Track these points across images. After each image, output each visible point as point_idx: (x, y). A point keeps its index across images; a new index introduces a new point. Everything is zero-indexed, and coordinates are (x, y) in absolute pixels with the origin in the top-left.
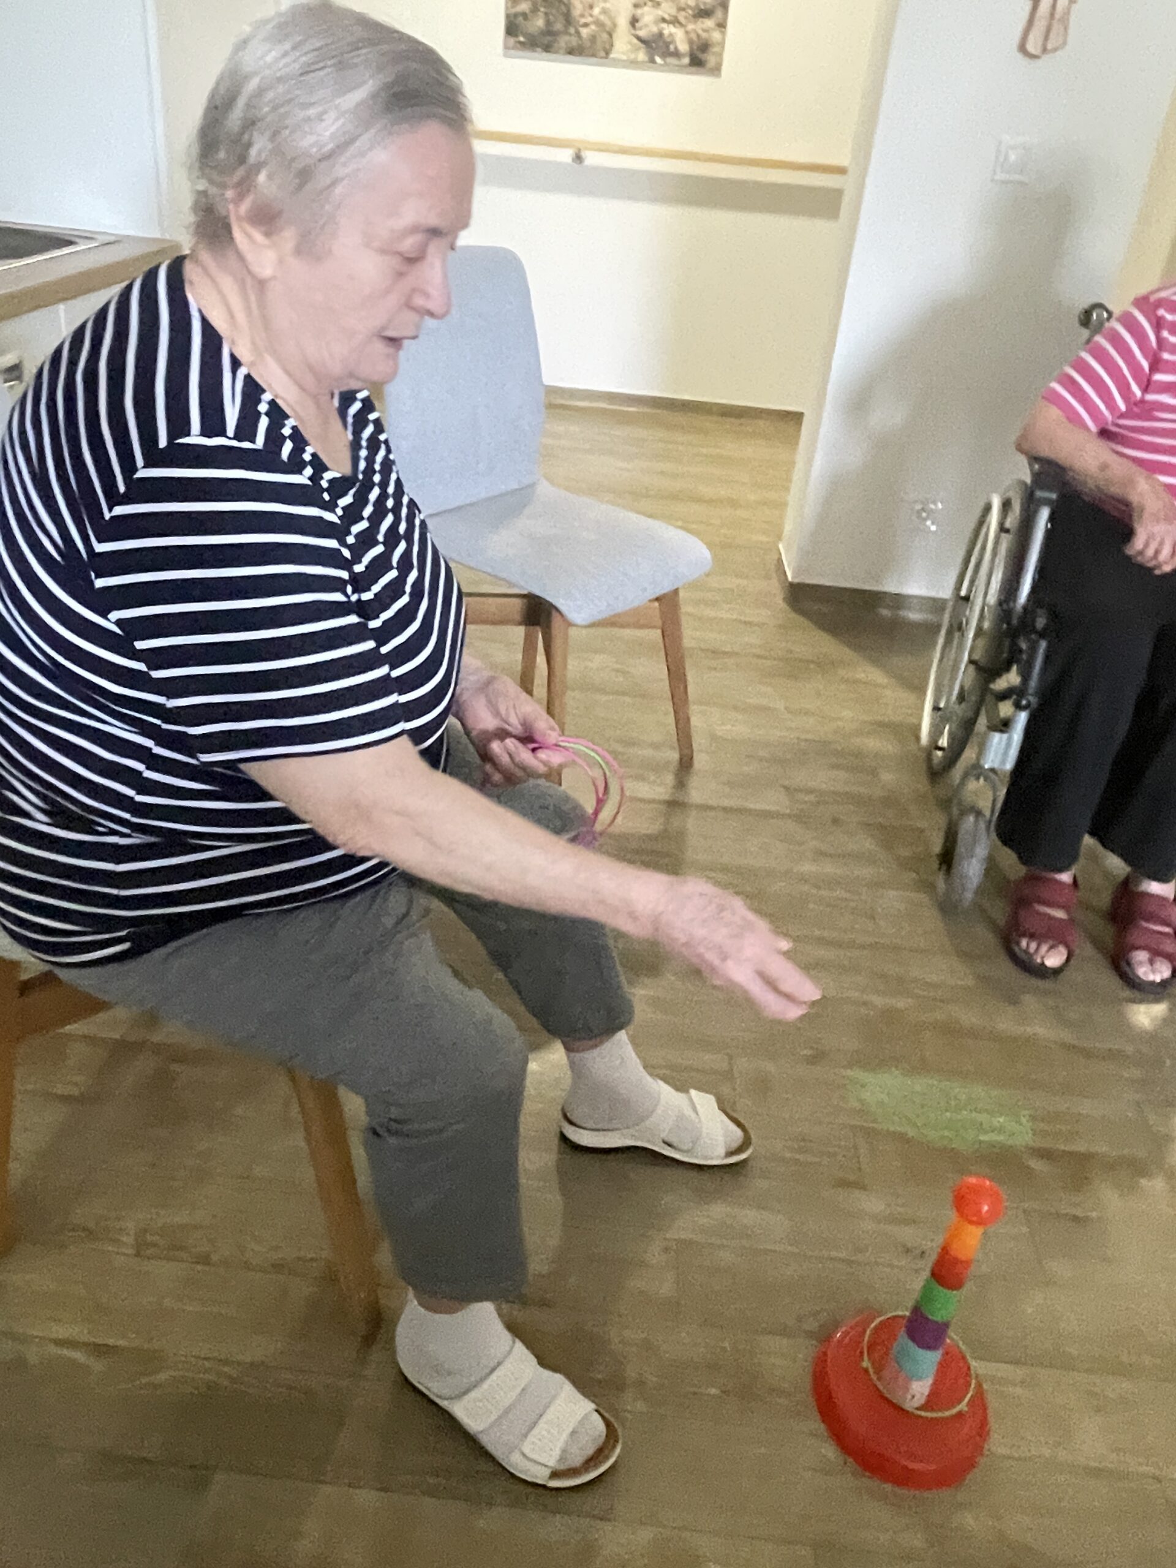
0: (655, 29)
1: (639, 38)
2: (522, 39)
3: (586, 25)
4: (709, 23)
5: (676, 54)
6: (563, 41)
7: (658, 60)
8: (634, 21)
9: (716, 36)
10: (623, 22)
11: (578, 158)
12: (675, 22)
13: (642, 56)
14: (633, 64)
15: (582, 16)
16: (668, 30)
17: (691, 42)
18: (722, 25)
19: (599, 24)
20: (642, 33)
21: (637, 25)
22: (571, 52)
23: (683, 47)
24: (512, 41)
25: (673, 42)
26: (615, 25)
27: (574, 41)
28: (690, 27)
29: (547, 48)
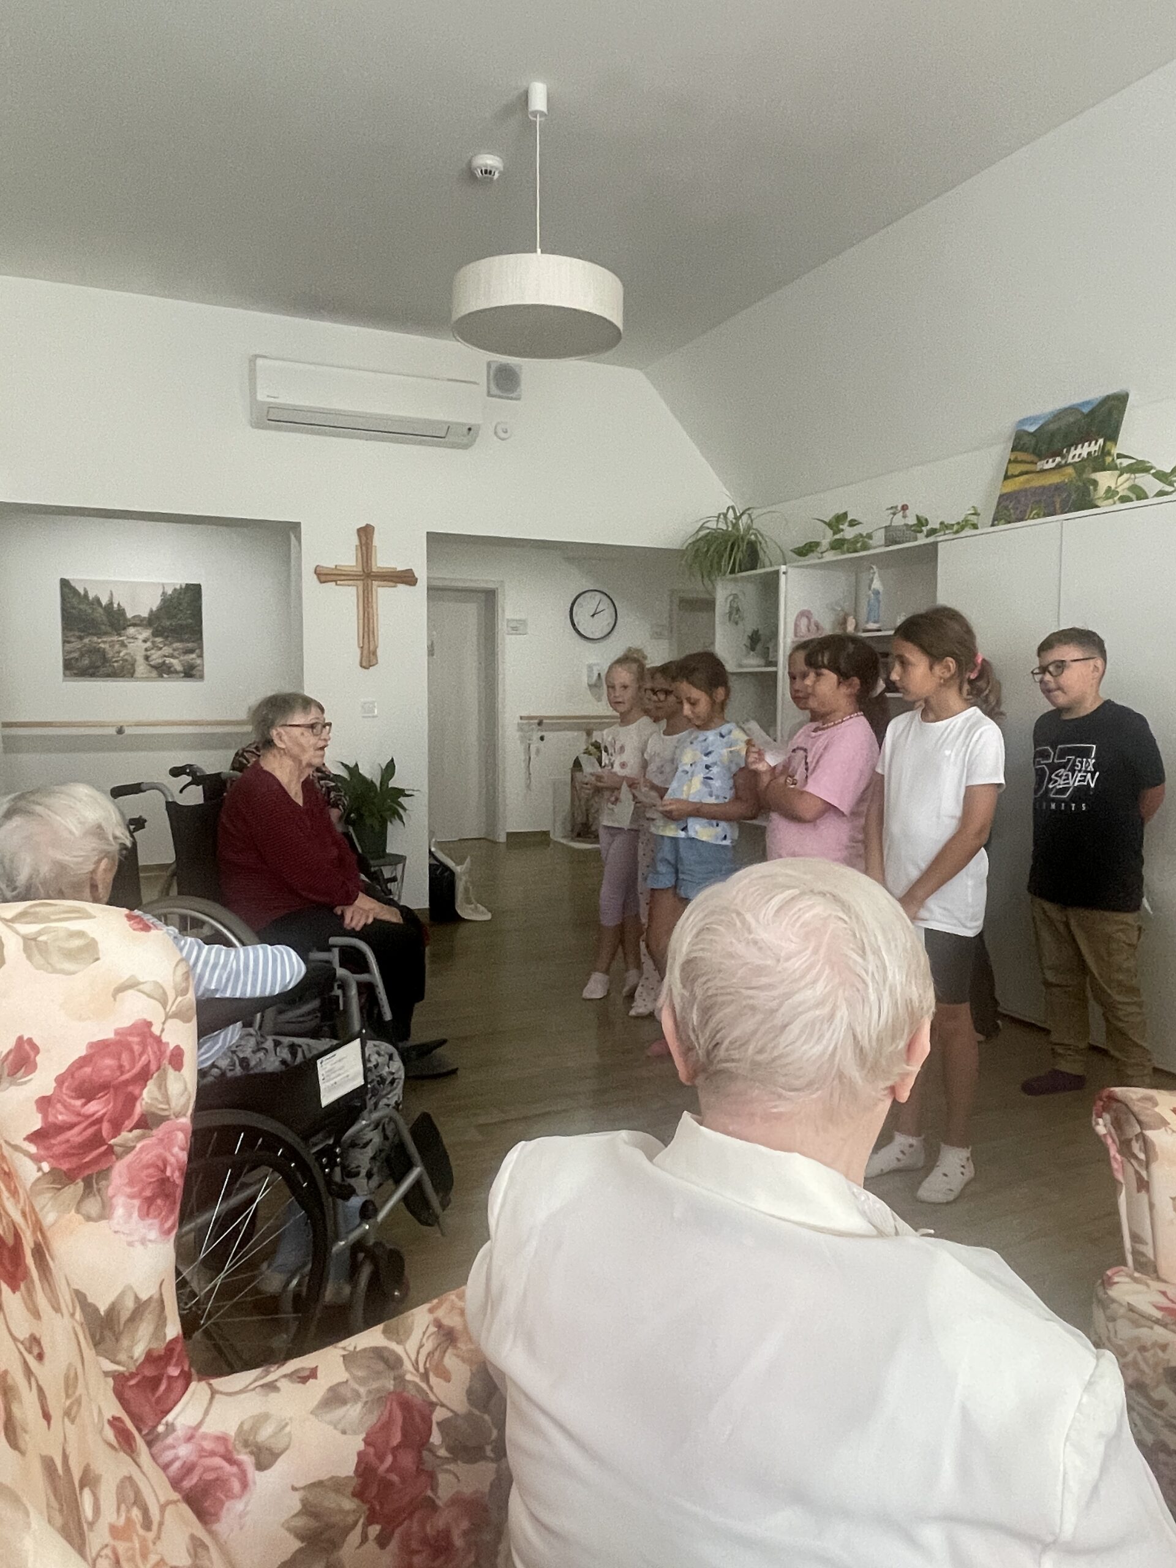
0: (160, 661)
1: (152, 666)
2: (75, 671)
3: (116, 661)
4: (193, 656)
5: (176, 672)
6: (102, 670)
7: (165, 676)
8: (147, 658)
9: (198, 661)
10: (140, 660)
11: (120, 731)
12: (172, 656)
13: (154, 674)
14: (147, 679)
15: (113, 657)
16: (168, 660)
17: (183, 665)
18: (201, 656)
19: (126, 660)
20: (152, 663)
21: (150, 659)
22: (108, 676)
23: (179, 668)
24: (68, 672)
25: (173, 666)
26: (135, 661)
27: (110, 670)
28: (182, 658)
29: (92, 675)
